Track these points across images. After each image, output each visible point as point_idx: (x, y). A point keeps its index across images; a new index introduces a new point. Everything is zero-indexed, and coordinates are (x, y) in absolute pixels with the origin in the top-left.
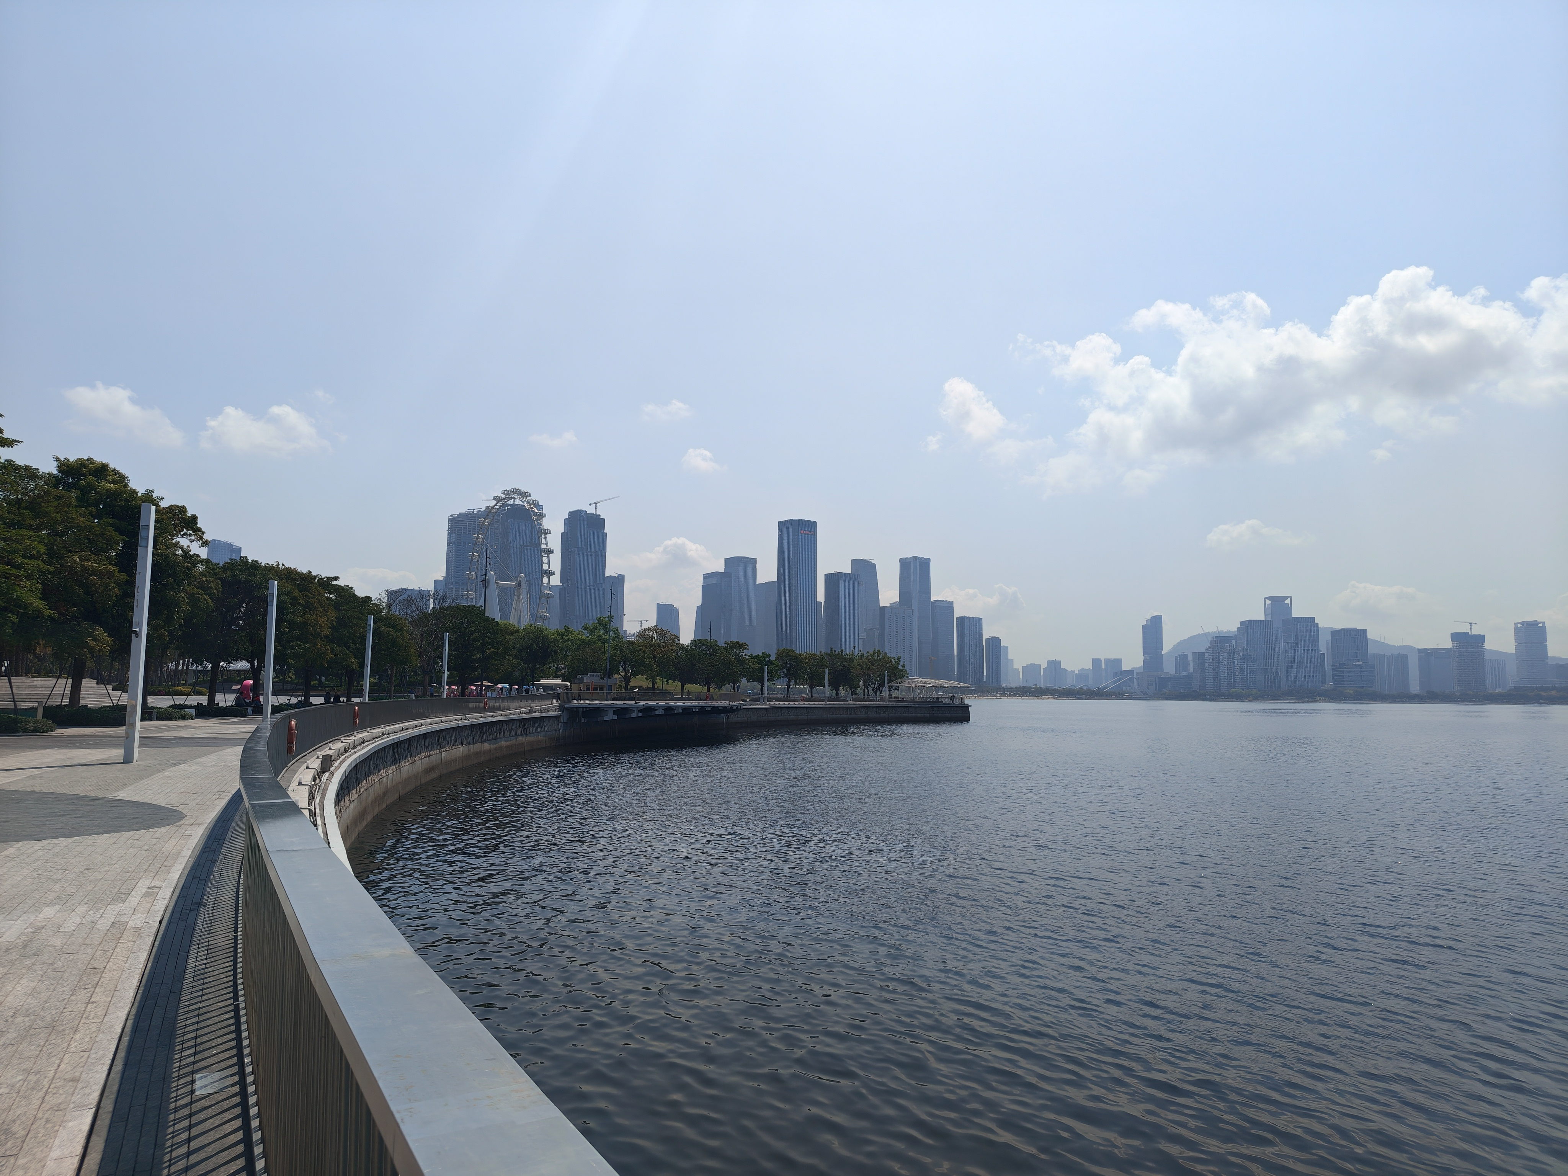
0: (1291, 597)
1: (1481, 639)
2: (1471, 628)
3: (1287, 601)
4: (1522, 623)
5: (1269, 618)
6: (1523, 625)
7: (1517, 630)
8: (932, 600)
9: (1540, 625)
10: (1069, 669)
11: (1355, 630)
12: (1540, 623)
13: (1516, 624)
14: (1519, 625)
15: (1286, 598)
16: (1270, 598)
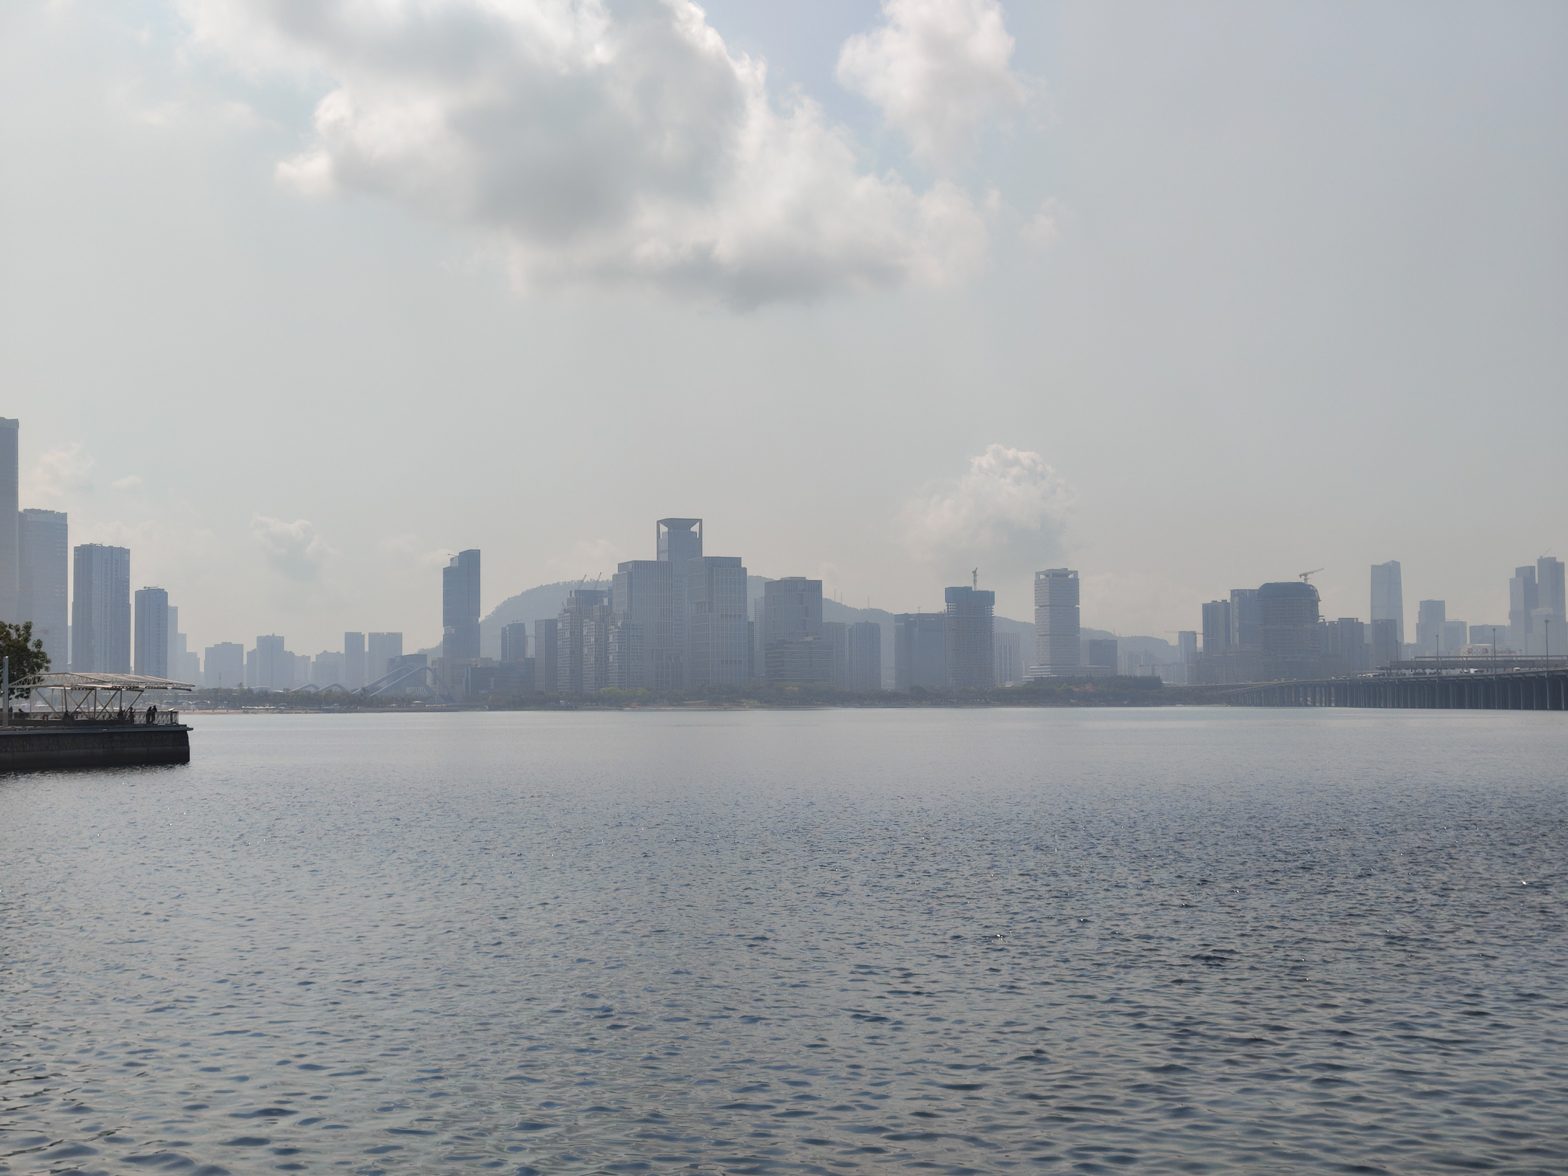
0: (700, 521)
1: (988, 598)
2: (975, 581)
3: (695, 528)
4: (1047, 573)
5: (665, 558)
6: (1047, 576)
7: (1038, 584)
8: (21, 509)
9: (1071, 576)
10: (298, 654)
11: (803, 580)
12: (1072, 572)
13: (1038, 574)
14: (1042, 577)
15: (693, 522)
16: (666, 522)
